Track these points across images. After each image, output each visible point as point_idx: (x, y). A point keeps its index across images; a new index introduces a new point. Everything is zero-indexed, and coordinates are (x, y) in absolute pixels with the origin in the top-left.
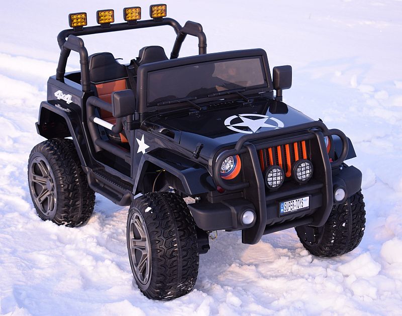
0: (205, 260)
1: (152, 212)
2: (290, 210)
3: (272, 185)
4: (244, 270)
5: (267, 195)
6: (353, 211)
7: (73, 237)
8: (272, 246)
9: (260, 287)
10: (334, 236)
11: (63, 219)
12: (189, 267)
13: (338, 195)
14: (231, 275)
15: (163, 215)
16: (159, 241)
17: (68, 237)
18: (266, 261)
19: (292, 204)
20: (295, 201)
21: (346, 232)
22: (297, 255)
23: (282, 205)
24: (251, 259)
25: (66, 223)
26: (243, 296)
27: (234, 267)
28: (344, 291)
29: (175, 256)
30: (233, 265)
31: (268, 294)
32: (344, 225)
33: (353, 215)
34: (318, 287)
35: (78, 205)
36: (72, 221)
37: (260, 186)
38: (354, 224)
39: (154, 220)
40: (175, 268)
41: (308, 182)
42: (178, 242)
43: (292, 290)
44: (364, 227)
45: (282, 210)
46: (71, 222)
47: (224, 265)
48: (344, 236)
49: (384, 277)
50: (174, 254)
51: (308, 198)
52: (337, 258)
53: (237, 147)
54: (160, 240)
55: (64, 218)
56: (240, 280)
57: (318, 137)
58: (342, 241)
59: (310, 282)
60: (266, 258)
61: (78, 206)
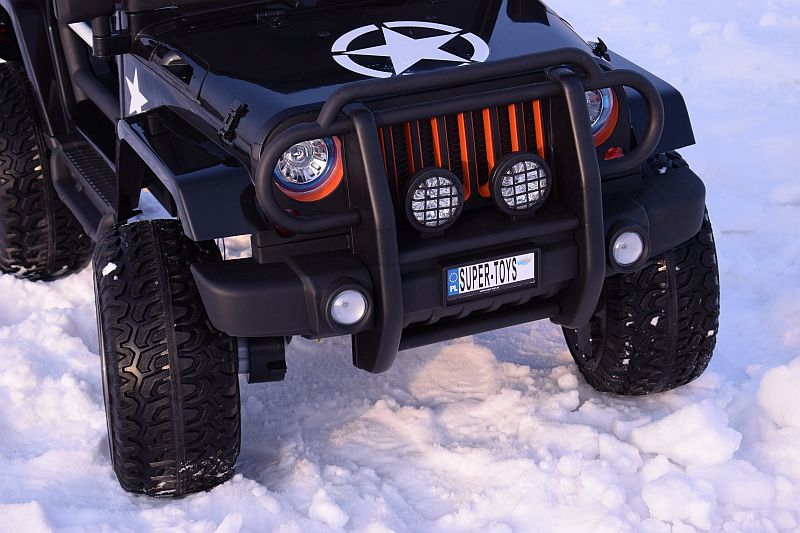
0: (315, 386)
1: (115, 278)
2: (477, 288)
3: (425, 221)
4: (403, 419)
5: (403, 248)
6: (681, 287)
7: (32, 303)
8: (493, 357)
9: (424, 469)
10: (628, 349)
11: (12, 261)
12: (205, 425)
13: (624, 247)
14: (365, 431)
15: (140, 286)
16: (125, 356)
17: (21, 303)
18: (468, 395)
19: (482, 271)
20: (491, 264)
21: (660, 339)
22: (549, 385)
23: (451, 274)
24: (433, 389)
25: (23, 270)
26: (362, 497)
27: (381, 411)
28: (627, 501)
29: (163, 396)
30: (380, 404)
31: (441, 490)
32: (654, 322)
33: (680, 298)
34: (565, 485)
35: (43, 227)
36: (36, 264)
37: (381, 223)
38: (682, 320)
39: (116, 298)
40: (165, 426)
41: (536, 212)
42: (172, 359)
43: (495, 488)
44: (715, 327)
45: (452, 288)
46: (34, 267)
47: (358, 401)
48: (657, 351)
49: (748, 466)
50: (161, 390)
51: (531, 256)
52: (650, 400)
53: (323, 119)
54: (126, 352)
55: (13, 257)
56: (383, 446)
57: (567, 91)
58: (652, 363)
59: (543, 471)
60: (470, 389)
61: (44, 230)
